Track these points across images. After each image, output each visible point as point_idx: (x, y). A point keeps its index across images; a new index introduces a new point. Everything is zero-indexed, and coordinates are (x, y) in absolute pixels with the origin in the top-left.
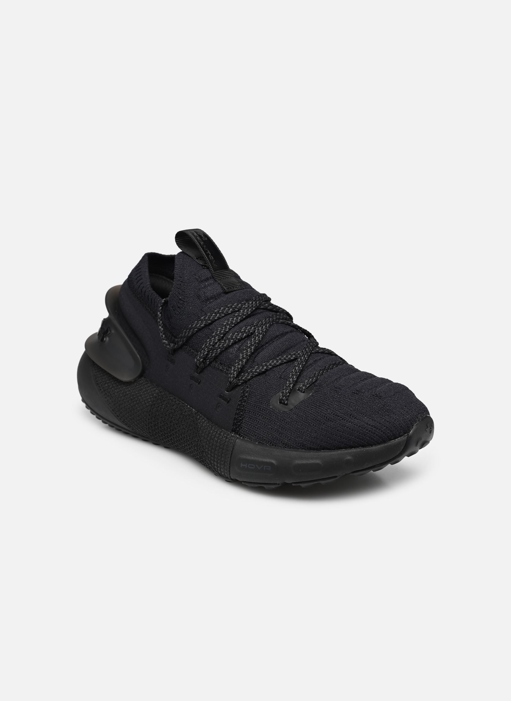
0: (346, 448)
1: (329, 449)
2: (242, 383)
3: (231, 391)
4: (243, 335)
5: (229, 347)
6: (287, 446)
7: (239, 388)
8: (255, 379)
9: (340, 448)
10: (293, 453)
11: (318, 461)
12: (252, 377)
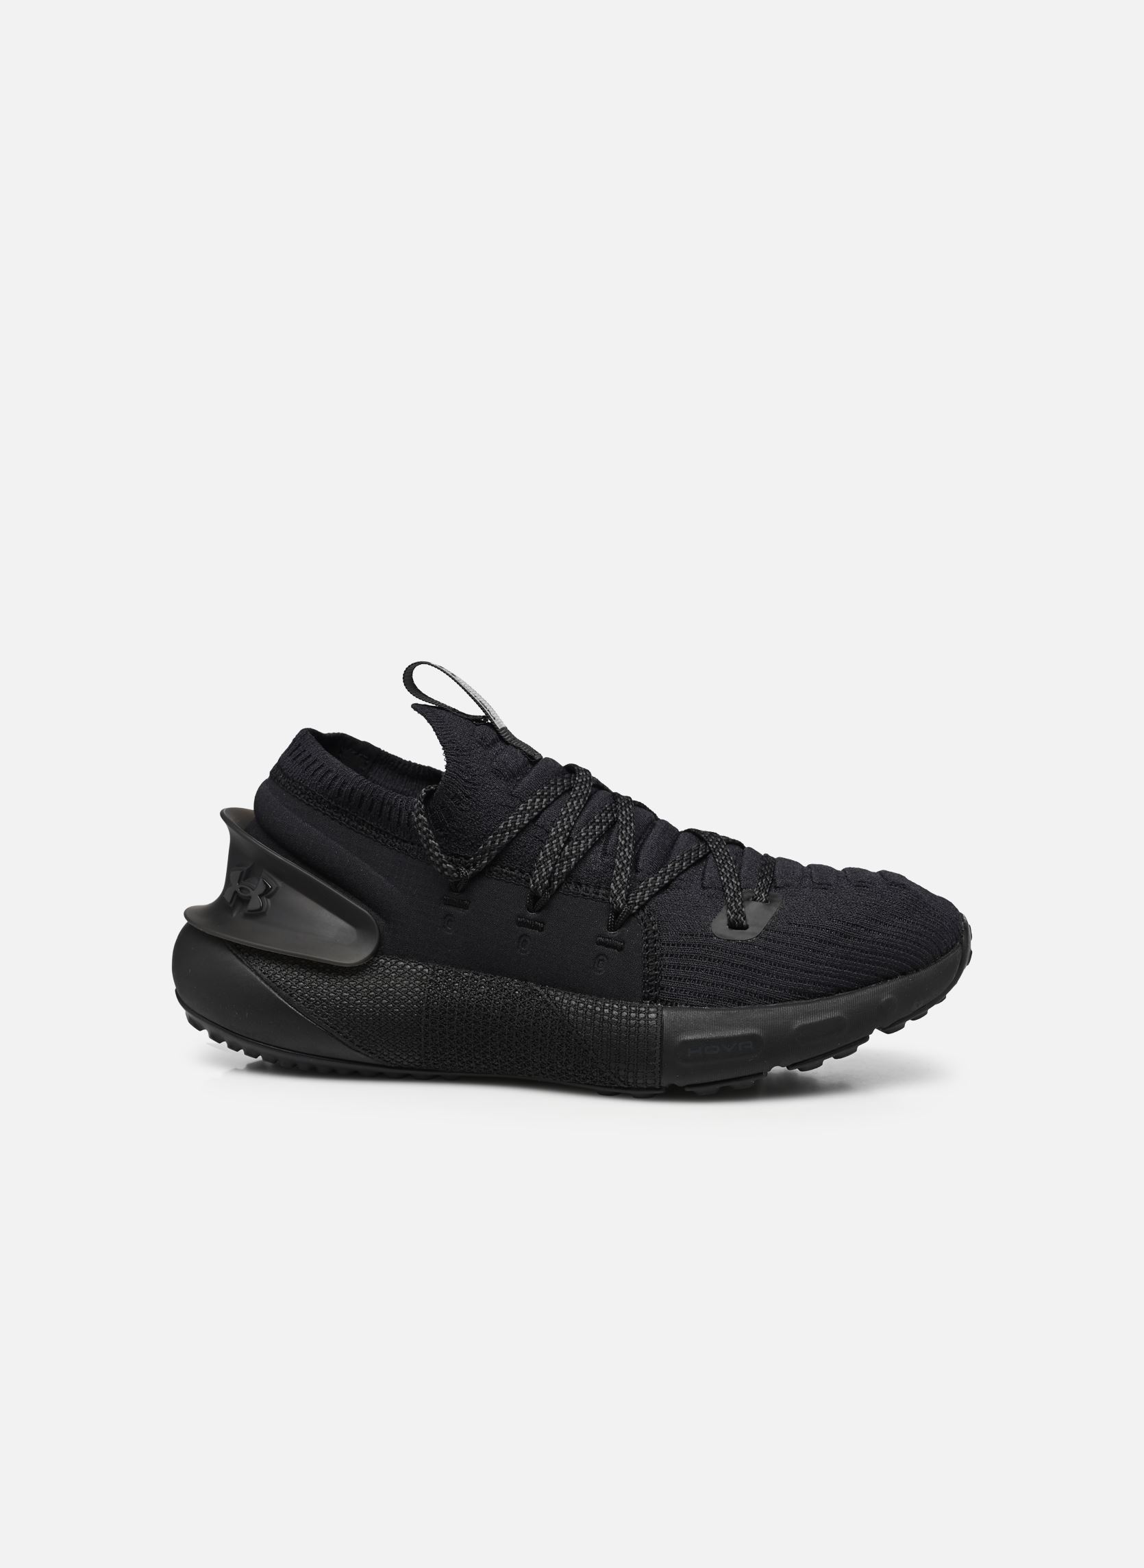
0: (877, 982)
1: (848, 990)
2: (638, 910)
3: (620, 928)
4: (588, 842)
5: (588, 852)
6: (768, 1000)
7: (634, 919)
8: (658, 898)
9: (865, 984)
10: (789, 1009)
11: (836, 1014)
12: (651, 897)
